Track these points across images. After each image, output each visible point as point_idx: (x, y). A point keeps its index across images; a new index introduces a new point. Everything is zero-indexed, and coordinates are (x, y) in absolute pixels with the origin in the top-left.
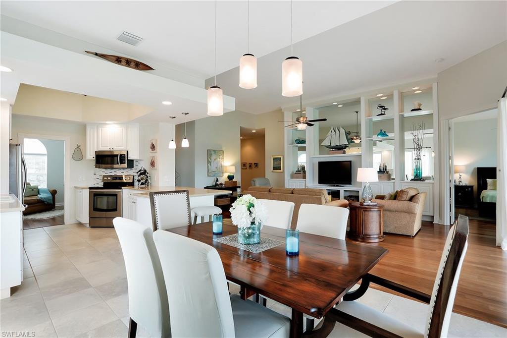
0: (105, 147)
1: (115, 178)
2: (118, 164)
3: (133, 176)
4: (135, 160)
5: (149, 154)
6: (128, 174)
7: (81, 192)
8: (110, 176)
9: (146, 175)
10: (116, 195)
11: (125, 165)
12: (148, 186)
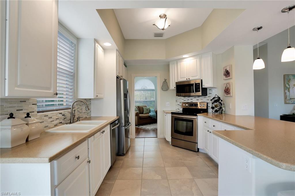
0: (183, 78)
1: (192, 104)
2: (194, 92)
3: (207, 103)
4: (209, 88)
5: (223, 81)
6: (203, 101)
7: (166, 115)
8: (187, 103)
9: (220, 103)
10: (192, 121)
11: (200, 93)
12: (222, 113)
